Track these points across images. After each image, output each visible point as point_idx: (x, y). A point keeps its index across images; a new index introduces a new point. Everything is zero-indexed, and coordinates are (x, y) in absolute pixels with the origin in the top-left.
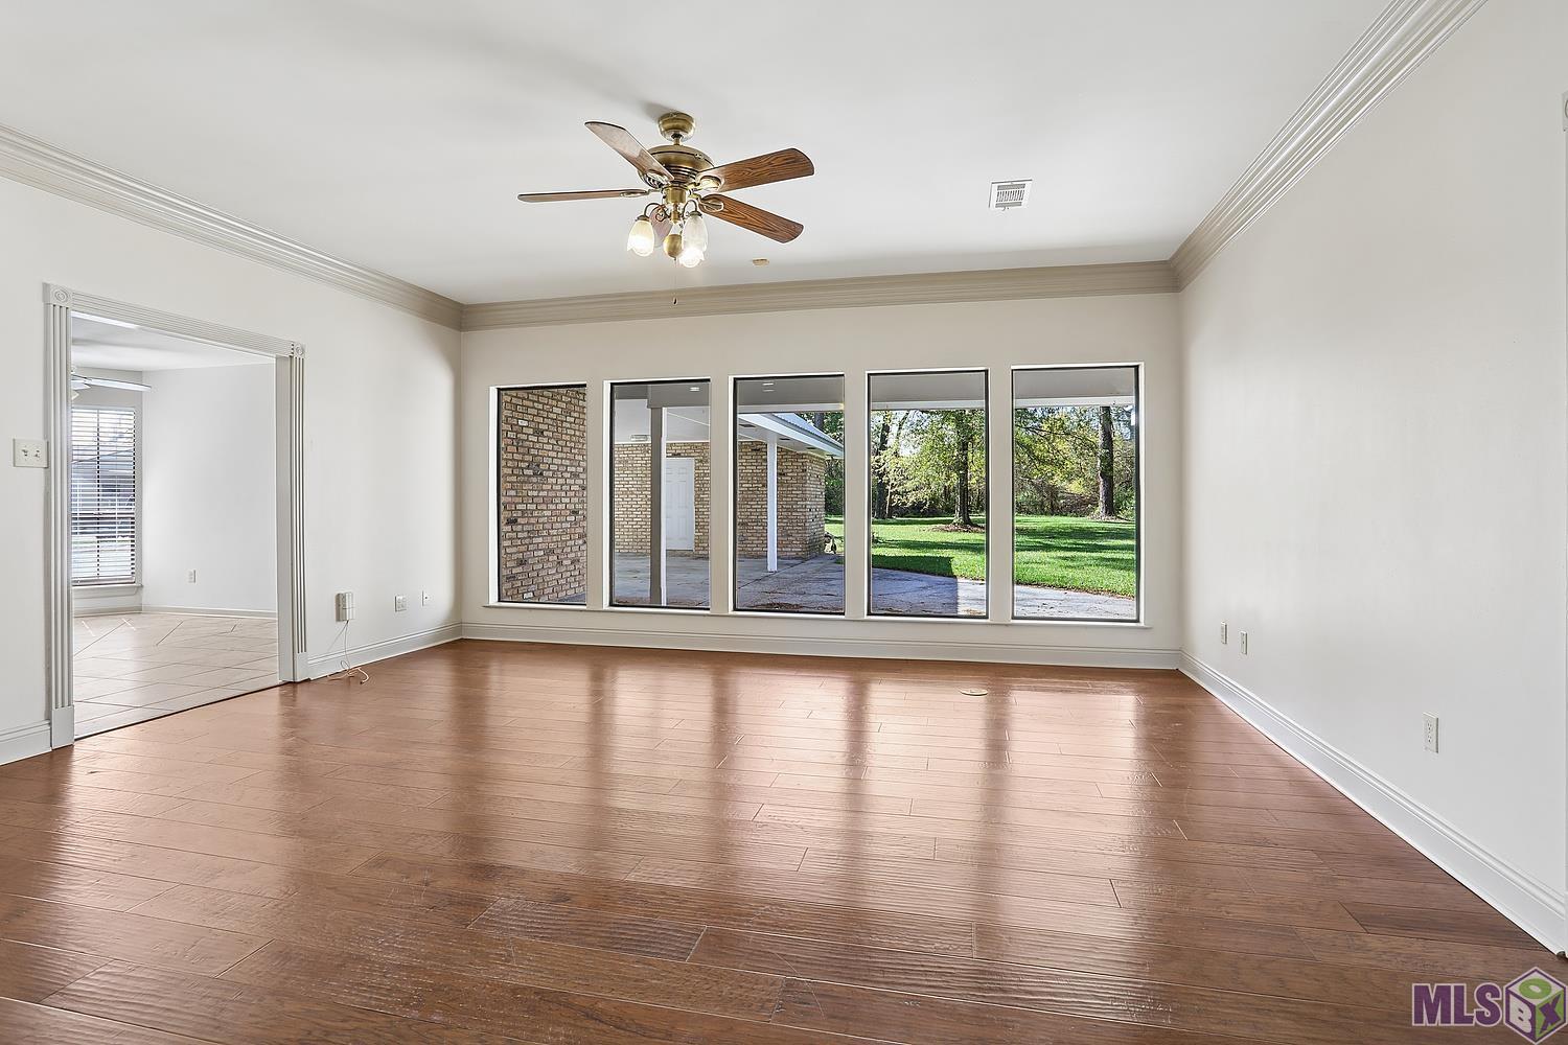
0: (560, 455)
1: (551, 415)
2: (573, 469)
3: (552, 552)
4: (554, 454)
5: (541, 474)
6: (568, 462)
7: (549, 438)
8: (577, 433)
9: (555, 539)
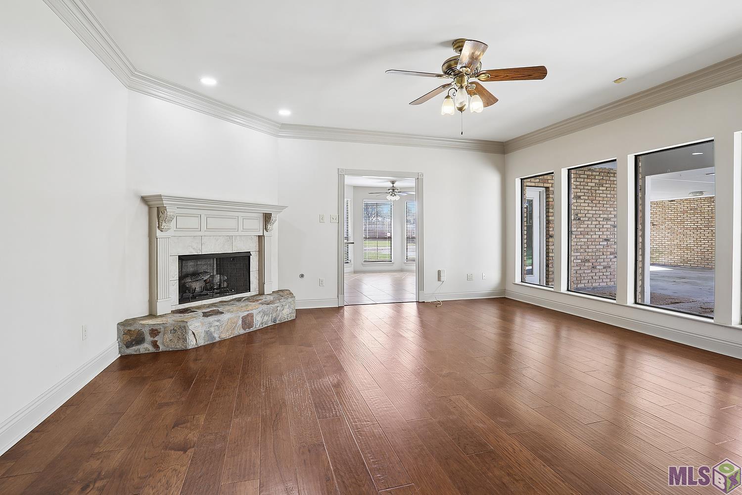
0: (594, 208)
1: (587, 187)
2: (605, 216)
3: (588, 261)
4: (589, 208)
5: (579, 219)
6: (601, 212)
7: (585, 200)
8: (609, 196)
9: (590, 254)
